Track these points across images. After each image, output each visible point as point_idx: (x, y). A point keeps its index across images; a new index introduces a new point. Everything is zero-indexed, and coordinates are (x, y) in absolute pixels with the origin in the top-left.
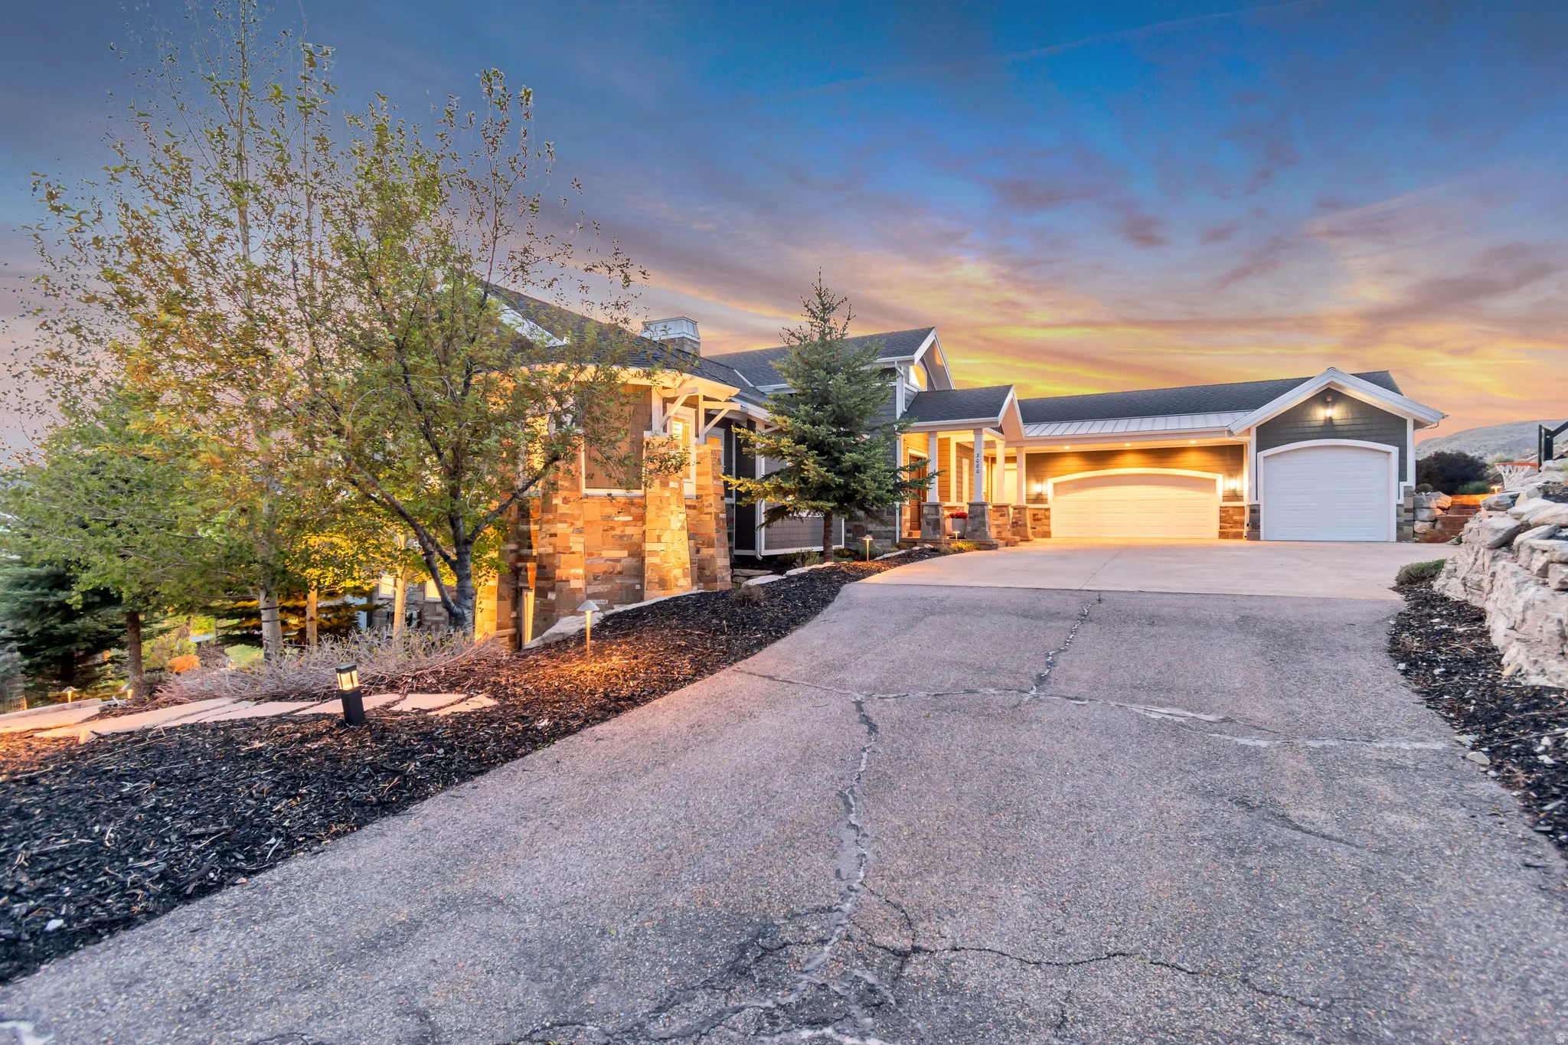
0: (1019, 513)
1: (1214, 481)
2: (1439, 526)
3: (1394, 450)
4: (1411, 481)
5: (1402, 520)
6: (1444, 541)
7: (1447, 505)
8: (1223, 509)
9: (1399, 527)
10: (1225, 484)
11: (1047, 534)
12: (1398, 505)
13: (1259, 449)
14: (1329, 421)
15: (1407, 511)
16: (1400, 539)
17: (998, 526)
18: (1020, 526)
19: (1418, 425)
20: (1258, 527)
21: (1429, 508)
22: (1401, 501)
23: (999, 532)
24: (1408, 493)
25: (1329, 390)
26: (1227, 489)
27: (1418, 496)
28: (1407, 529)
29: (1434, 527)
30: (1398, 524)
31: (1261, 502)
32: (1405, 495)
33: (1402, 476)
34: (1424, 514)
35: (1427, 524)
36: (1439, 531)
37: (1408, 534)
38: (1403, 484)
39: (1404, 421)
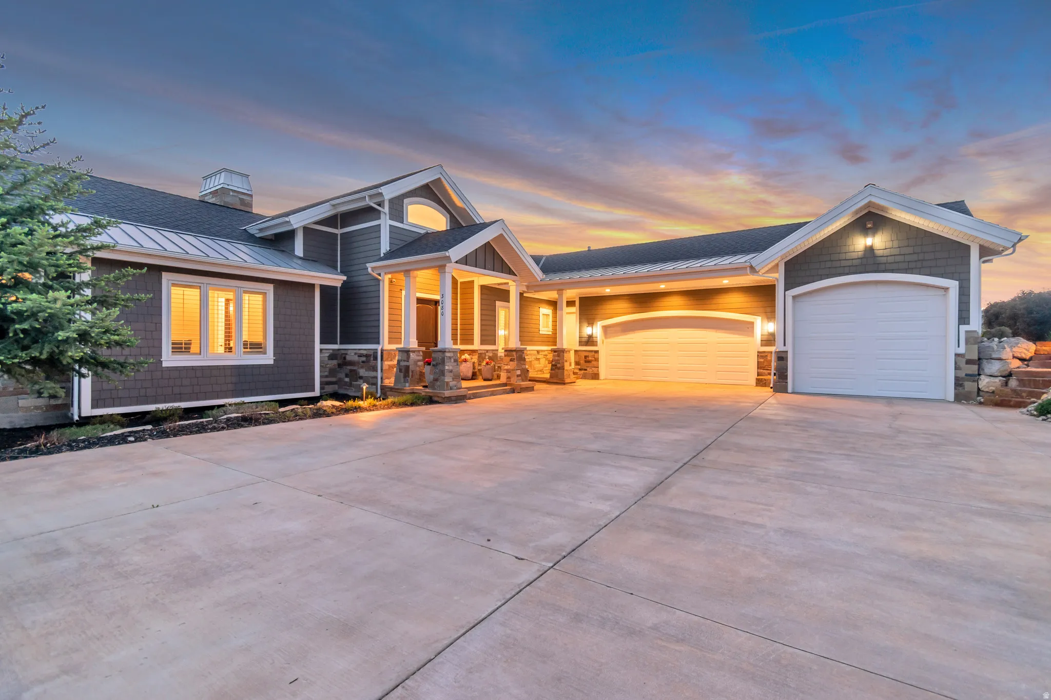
0: (558, 356)
1: (752, 324)
2: (1013, 383)
3: (953, 285)
4: (976, 324)
5: (962, 374)
6: (1018, 405)
7: (1028, 355)
8: (761, 355)
9: (958, 383)
10: (763, 327)
11: (596, 376)
12: (957, 355)
13: (787, 288)
14: (870, 250)
15: (969, 362)
16: (960, 397)
17: (508, 371)
18: (559, 368)
19: (986, 252)
20: (786, 377)
21: (1000, 359)
22: (962, 350)
23: (508, 378)
24: (971, 338)
25: (870, 214)
26: (765, 333)
27: (986, 343)
28: (969, 386)
29: (1006, 384)
30: (957, 379)
31: (789, 348)
32: (967, 343)
33: (964, 318)
34: (993, 367)
35: (997, 380)
36: (1014, 391)
37: (970, 392)
38: (964, 328)
39: (968, 248)
